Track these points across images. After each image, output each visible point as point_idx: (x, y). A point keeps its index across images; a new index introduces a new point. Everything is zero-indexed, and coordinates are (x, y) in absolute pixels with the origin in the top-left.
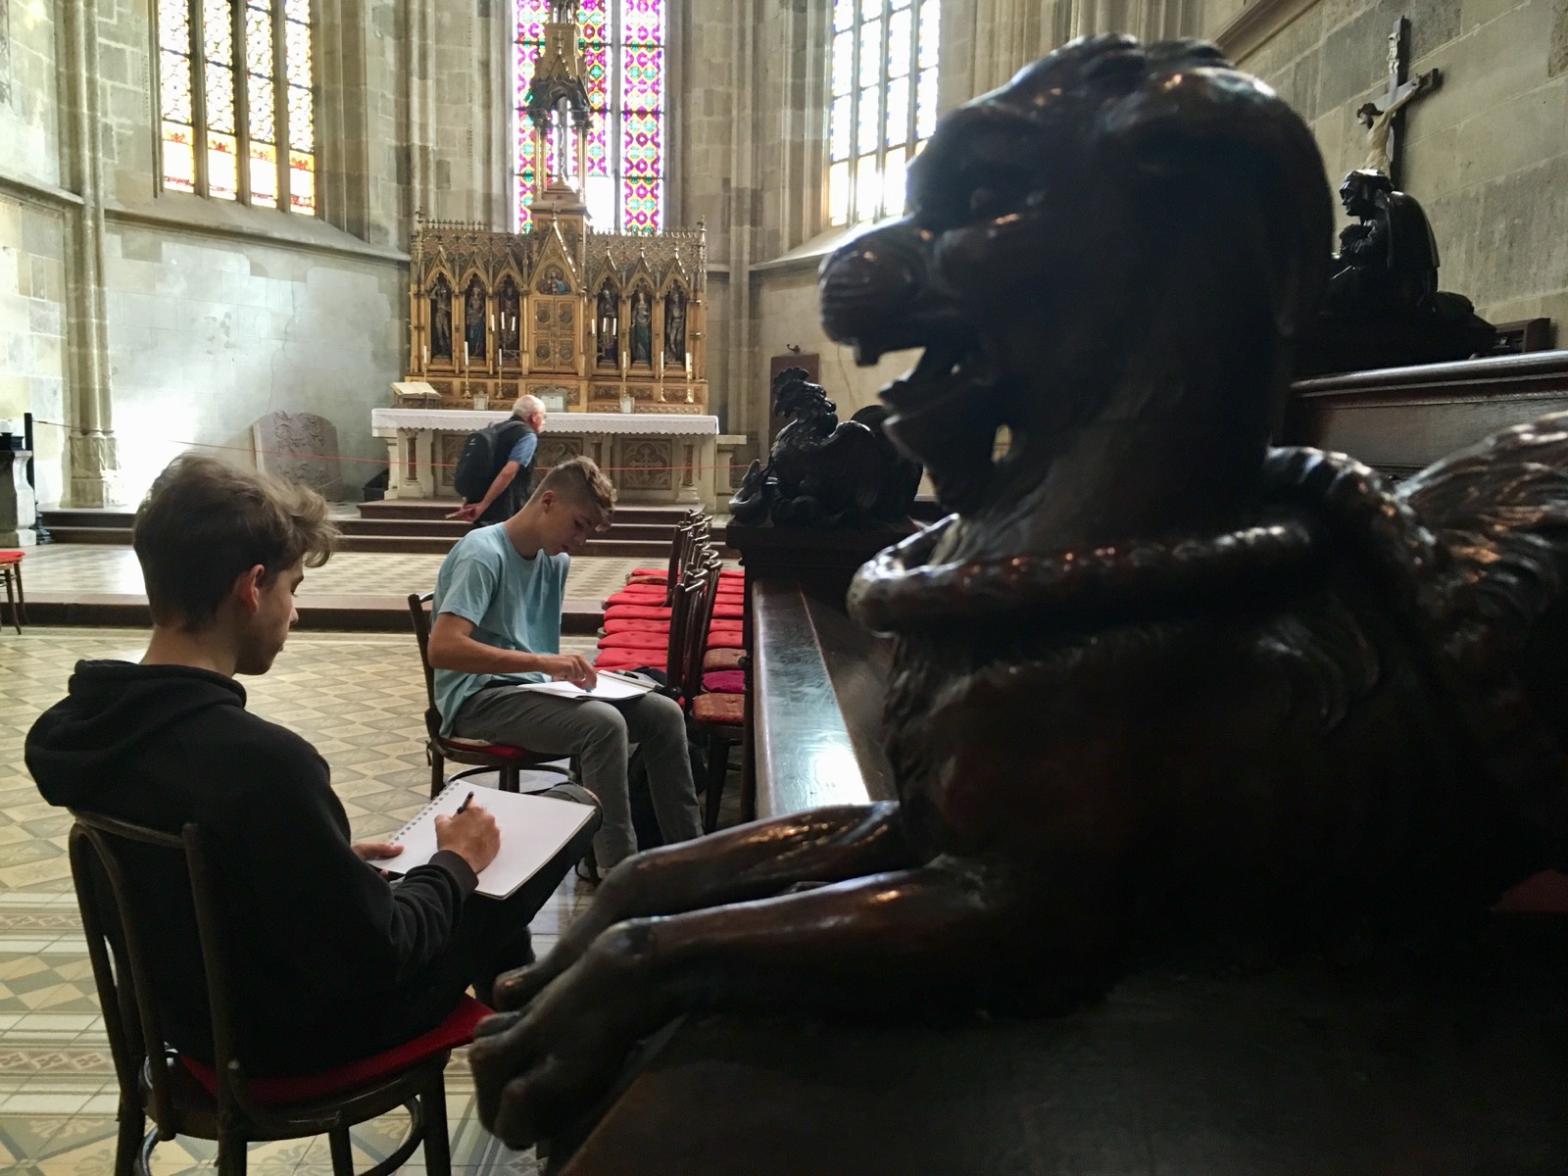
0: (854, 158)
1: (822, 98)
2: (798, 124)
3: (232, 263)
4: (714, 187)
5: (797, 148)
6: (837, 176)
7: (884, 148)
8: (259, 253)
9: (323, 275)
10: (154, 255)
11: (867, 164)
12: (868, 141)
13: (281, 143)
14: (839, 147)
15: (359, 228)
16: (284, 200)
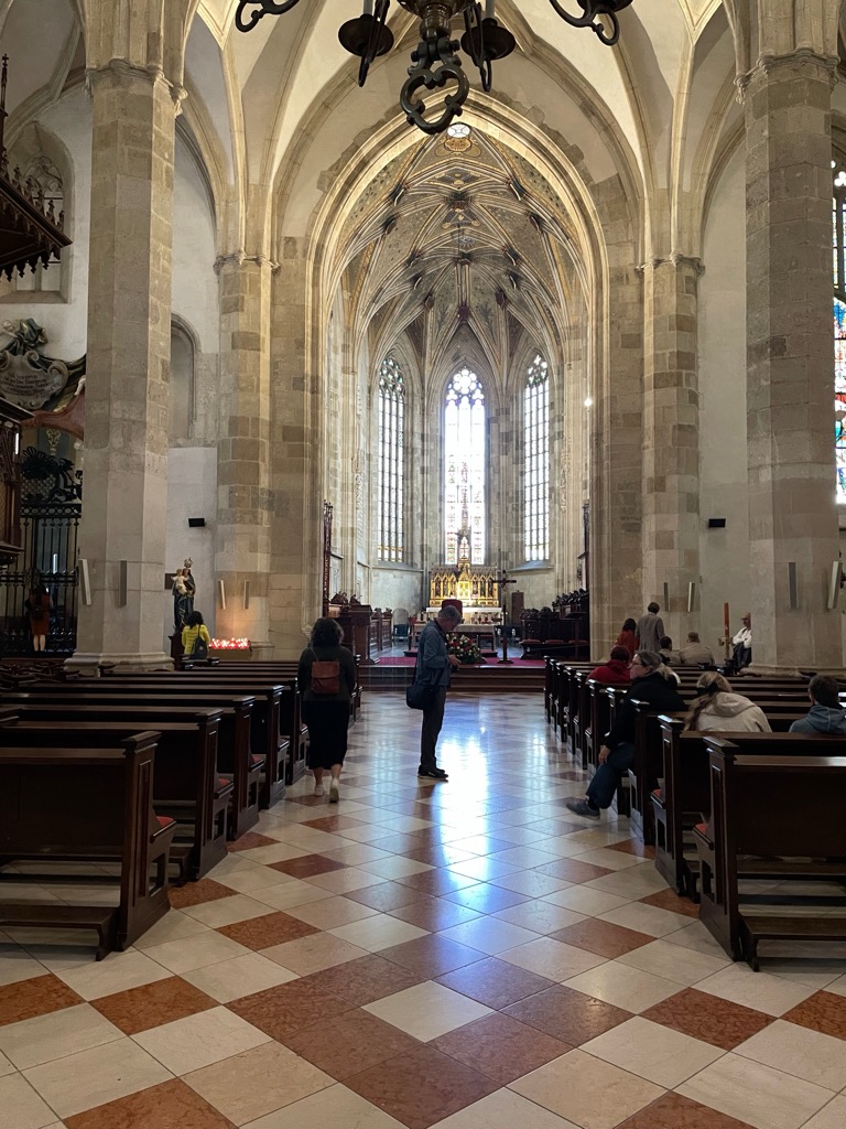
0: (531, 546)
1: (523, 531)
2: (517, 537)
3: (390, 575)
4: (497, 551)
5: (517, 542)
6: (527, 549)
7: (538, 545)
8: (395, 572)
9: (408, 577)
10: (377, 575)
11: (534, 547)
12: (534, 542)
13: (396, 547)
14: (528, 543)
15: (412, 564)
16: (397, 559)
